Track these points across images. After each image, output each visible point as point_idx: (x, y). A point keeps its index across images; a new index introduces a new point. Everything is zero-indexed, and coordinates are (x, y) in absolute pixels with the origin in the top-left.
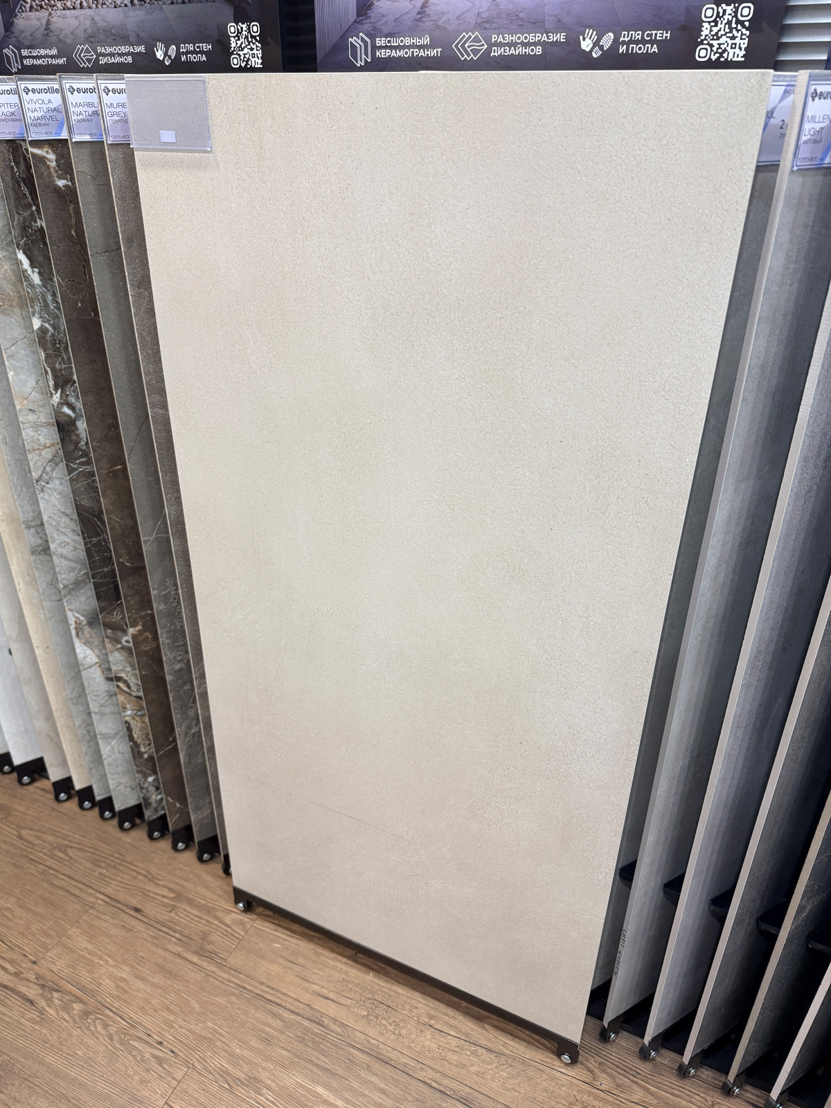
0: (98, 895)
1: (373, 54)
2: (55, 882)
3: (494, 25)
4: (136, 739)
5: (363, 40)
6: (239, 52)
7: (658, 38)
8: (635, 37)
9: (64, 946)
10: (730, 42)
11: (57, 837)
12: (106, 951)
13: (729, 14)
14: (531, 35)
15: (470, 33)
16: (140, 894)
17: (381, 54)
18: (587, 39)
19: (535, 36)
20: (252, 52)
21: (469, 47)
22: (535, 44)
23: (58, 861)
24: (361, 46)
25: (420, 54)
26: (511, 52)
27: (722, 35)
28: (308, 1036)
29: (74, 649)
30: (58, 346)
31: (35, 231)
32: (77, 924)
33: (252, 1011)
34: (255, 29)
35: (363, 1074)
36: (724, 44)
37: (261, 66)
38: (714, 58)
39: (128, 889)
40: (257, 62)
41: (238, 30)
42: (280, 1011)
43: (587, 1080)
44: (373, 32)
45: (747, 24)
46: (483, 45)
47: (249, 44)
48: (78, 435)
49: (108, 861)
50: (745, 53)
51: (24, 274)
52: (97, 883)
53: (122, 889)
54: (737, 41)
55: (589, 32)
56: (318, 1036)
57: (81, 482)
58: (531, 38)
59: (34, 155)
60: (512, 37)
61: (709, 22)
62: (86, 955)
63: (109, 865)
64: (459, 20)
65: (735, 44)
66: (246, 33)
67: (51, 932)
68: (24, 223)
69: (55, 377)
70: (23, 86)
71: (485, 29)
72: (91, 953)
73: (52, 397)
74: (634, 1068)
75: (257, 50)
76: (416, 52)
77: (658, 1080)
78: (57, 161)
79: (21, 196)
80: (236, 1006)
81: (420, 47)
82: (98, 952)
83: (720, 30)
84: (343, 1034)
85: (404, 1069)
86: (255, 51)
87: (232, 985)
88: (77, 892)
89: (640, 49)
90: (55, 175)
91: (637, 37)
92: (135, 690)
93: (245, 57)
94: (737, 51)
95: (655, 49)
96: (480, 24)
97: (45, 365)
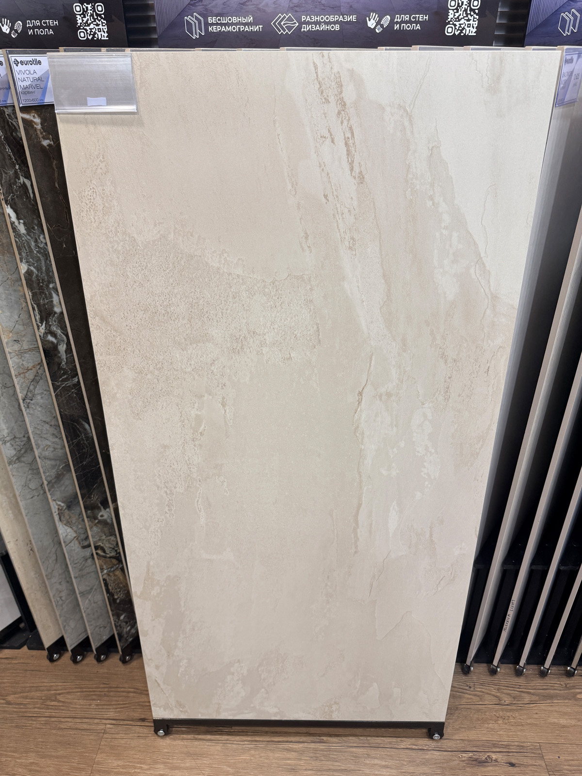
0: (104, 721)
1: (206, 30)
2: (62, 726)
3: (303, 9)
4: (111, 591)
5: (197, 18)
6: (85, 27)
7: (420, 20)
8: (405, 19)
9: (99, 771)
10: (467, 23)
11: (43, 691)
12: (136, 760)
13: (466, 5)
14: (331, 16)
15: (285, 14)
16: (138, 707)
17: (213, 29)
18: (372, 20)
19: (334, 17)
20: (98, 27)
21: (284, 24)
22: (335, 23)
23: (56, 709)
24: (195, 23)
25: (246, 29)
26: (317, 28)
27: (461, 18)
28: (318, 754)
29: (56, 532)
30: (41, 284)
31: (20, 187)
32: (99, 751)
33: (271, 754)
34: (100, 8)
35: (368, 762)
36: (463, 24)
37: (108, 39)
38: (457, 33)
39: (127, 707)
40: (103, 35)
41: (83, 9)
42: (290, 746)
43: (497, 703)
44: (205, 12)
45: (477, 11)
46: (295, 23)
47: (95, 21)
48: (60, 357)
49: (96, 693)
50: (476, 30)
51: (12, 226)
52: (98, 713)
53: (122, 709)
54: (471, 22)
55: (373, 15)
56: (324, 751)
57: (65, 396)
58: (331, 18)
59: (24, 120)
60: (317, 17)
61: (453, 10)
62: (122, 770)
63: (100, 696)
64: (276, 4)
65: (470, 24)
66: (91, 12)
67: (81, 766)
68: (10, 181)
69: (40, 312)
70: (13, 59)
71: (296, 11)
72: (124, 767)
73: (38, 329)
74: (517, 684)
75: (103, 26)
76: (242, 28)
77: (533, 684)
78: (41, 124)
79: (7, 157)
80: (257, 756)
81: (245, 24)
82: (131, 764)
83: (460, 15)
84: (340, 742)
85: (392, 746)
86: (101, 27)
87: (246, 743)
88: (85, 726)
89: (408, 27)
90: (41, 136)
91: (406, 19)
92: (108, 553)
93: (90, 32)
94: (471, 28)
95: (418, 27)
96: (292, 7)
97: (32, 303)
